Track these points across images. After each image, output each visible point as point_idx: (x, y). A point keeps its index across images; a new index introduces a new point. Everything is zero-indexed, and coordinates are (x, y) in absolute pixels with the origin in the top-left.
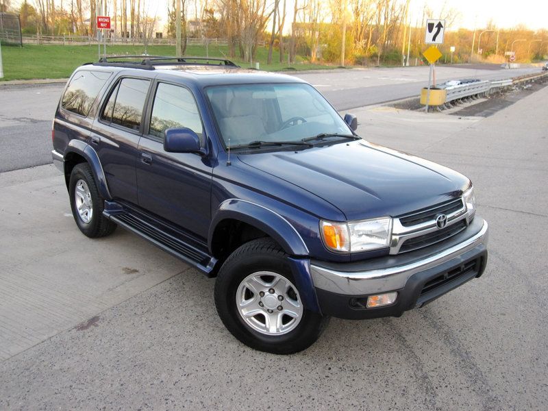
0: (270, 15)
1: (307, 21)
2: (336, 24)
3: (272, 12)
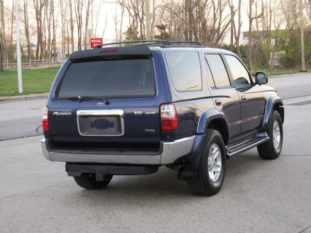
0: (227, 26)
1: (261, 29)
2: (291, 29)
3: (228, 24)
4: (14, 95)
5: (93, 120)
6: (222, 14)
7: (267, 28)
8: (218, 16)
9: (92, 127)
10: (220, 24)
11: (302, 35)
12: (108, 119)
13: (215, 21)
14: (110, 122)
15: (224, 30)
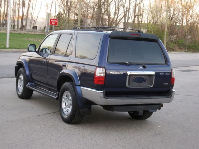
3: (123, 17)
4: (4, 49)
5: (134, 77)
6: (119, 11)
7: (140, 22)
8: (117, 12)
9: (133, 82)
10: (117, 18)
11: (166, 29)
12: (143, 77)
13: (115, 15)
14: (145, 79)
15: (120, 21)
